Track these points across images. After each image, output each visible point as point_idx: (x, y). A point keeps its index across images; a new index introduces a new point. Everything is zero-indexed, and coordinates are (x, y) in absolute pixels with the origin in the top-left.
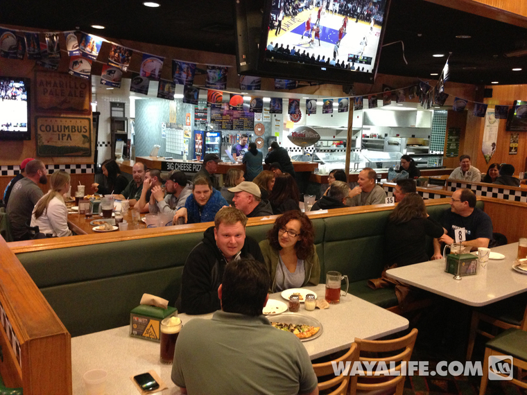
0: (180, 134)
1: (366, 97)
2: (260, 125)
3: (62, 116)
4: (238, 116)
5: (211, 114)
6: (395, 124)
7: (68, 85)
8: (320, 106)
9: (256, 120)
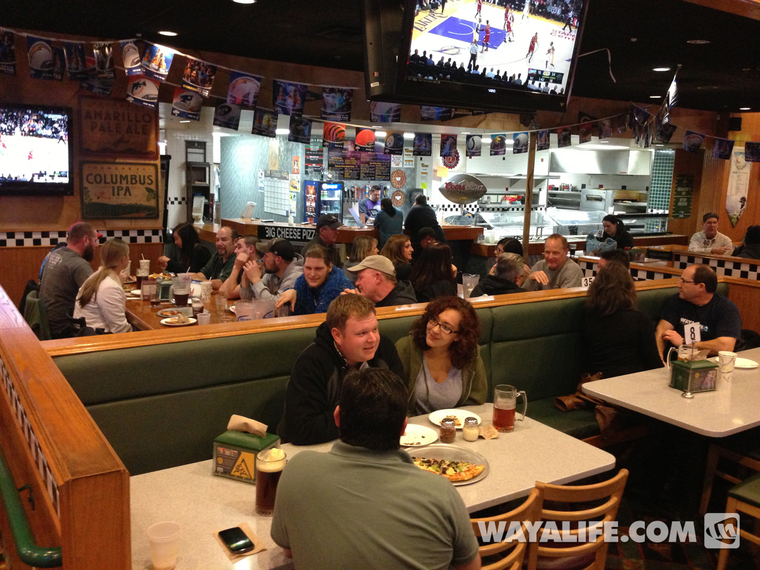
0: (284, 186)
1: (553, 132)
2: (399, 172)
3: (117, 161)
4: (368, 160)
5: (329, 157)
6: (597, 170)
7: (126, 117)
8: (486, 145)
9: (393, 165)
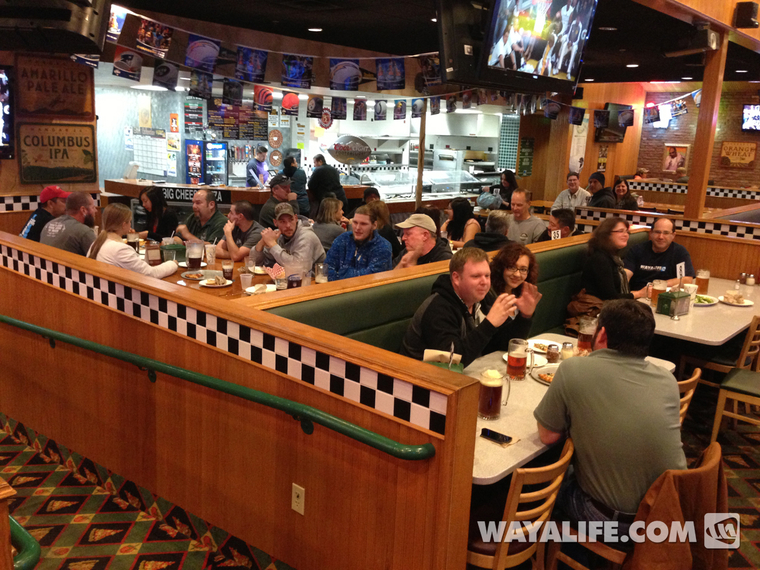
0: (161, 144)
1: (443, 98)
2: (276, 132)
3: (54, 122)
4: (246, 119)
6: (447, 132)
7: (62, 76)
8: (390, 108)
9: (270, 125)
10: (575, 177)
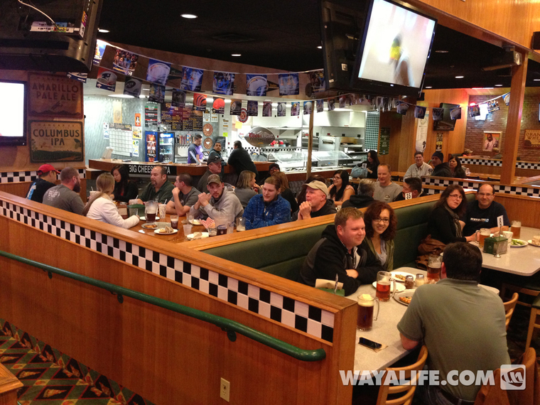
0: (129, 134)
1: (325, 101)
2: (208, 125)
3: (55, 120)
4: (187, 117)
6: (328, 124)
7: (61, 89)
8: (288, 108)
9: (204, 120)
10: (420, 155)
